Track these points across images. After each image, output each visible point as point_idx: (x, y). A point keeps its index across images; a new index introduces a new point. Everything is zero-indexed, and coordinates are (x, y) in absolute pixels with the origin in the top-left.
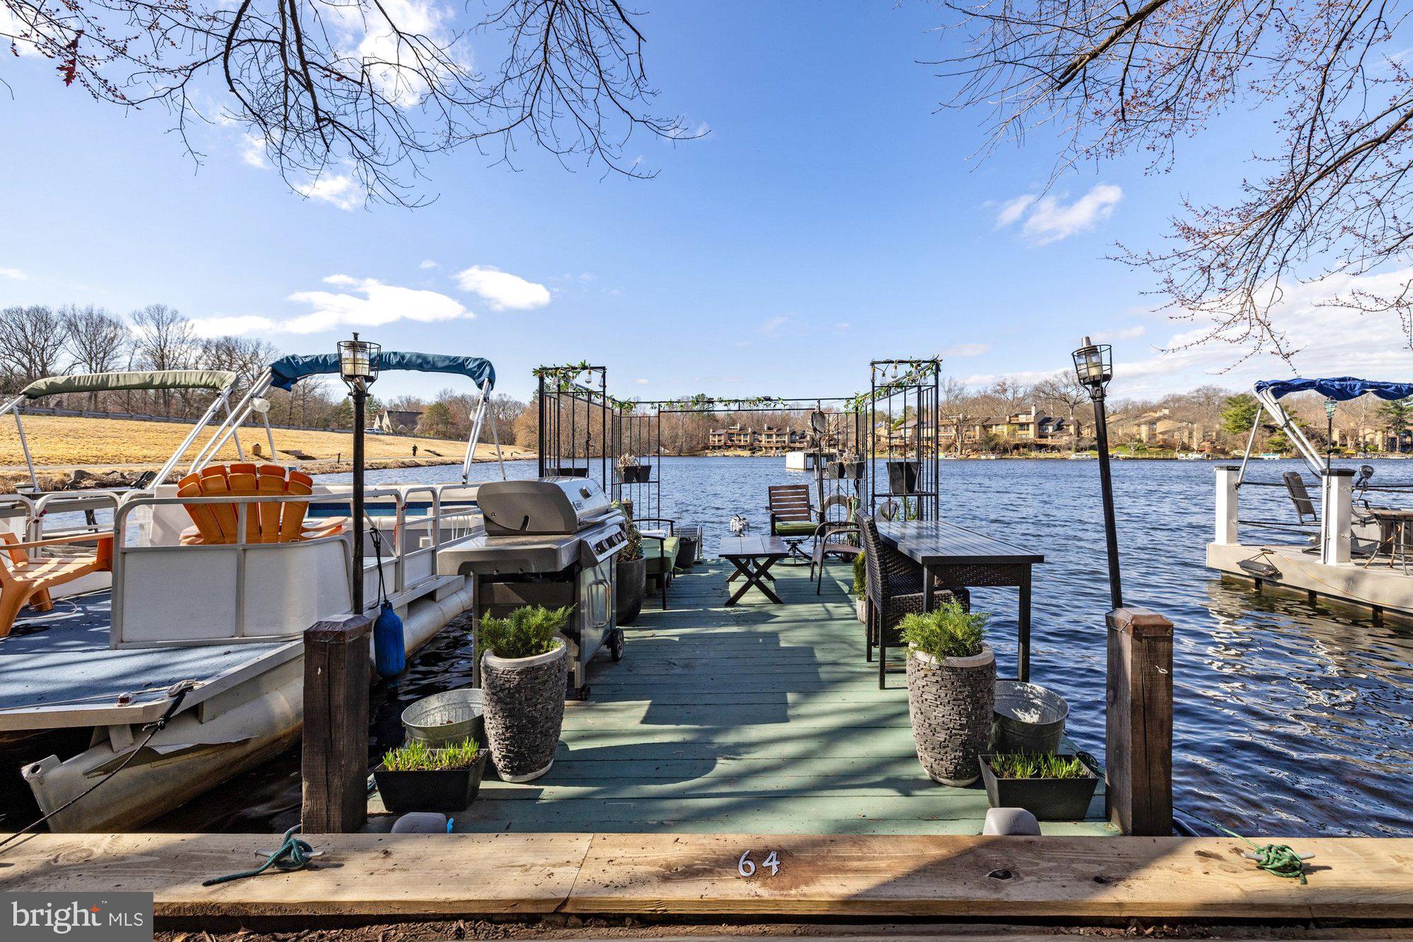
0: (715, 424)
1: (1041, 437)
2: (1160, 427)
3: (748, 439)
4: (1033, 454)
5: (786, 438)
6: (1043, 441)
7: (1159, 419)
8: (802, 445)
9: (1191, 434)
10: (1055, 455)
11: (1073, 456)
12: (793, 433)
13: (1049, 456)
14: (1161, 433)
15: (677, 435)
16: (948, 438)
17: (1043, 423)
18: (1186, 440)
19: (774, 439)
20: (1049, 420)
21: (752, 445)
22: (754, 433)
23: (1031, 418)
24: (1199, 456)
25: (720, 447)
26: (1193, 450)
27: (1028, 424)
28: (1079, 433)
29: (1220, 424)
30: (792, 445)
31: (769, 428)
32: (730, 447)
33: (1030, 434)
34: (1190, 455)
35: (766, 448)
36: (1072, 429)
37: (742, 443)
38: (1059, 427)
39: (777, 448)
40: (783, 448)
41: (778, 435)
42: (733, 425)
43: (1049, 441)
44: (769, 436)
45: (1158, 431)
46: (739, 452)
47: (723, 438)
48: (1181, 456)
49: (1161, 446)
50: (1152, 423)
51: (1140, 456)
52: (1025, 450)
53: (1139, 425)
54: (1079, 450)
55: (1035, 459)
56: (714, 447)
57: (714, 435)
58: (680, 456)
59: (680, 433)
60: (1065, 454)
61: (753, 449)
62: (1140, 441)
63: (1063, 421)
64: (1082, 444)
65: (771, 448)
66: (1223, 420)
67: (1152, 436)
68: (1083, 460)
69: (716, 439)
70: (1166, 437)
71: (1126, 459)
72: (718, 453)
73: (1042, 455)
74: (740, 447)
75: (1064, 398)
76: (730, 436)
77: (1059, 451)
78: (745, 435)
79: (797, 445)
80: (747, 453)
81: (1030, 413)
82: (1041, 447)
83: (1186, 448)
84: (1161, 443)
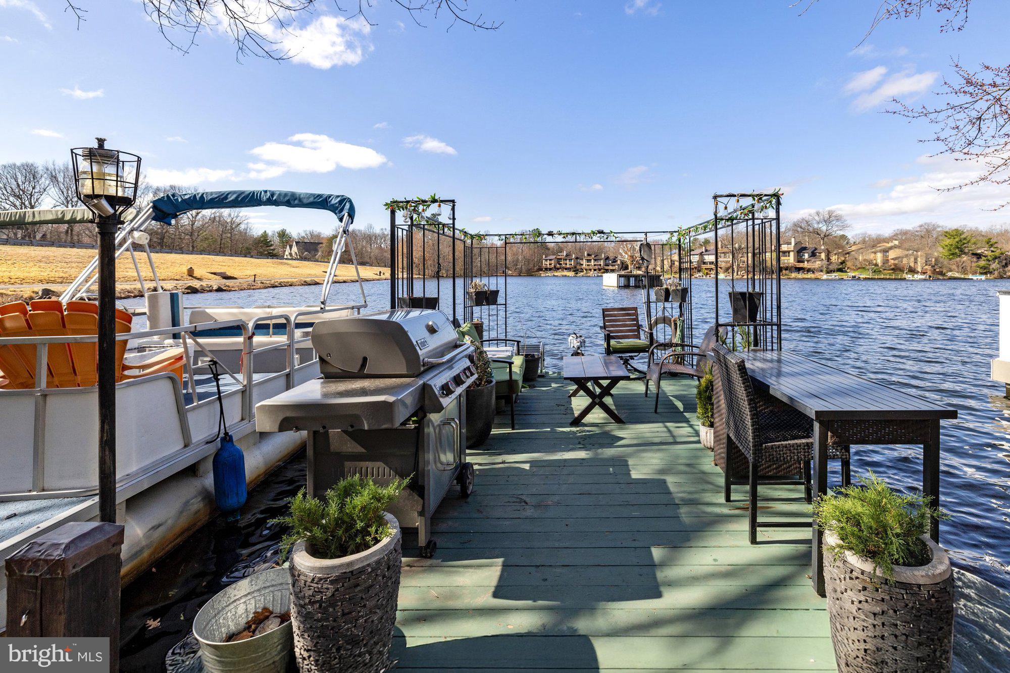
0: (547, 251)
1: (799, 262)
2: (892, 254)
3: (572, 263)
4: (793, 275)
5: (602, 263)
6: (801, 265)
7: (891, 248)
8: (614, 268)
9: (916, 259)
10: (810, 275)
11: (825, 277)
12: (607, 258)
13: (806, 276)
14: (892, 259)
15: (518, 260)
16: (727, 262)
17: (800, 251)
18: (912, 265)
19: (592, 263)
20: (805, 249)
21: (575, 267)
22: (577, 258)
23: (791, 247)
24: (923, 277)
25: (550, 269)
26: (918, 272)
27: (789, 252)
28: (828, 259)
29: (939, 252)
30: (606, 267)
31: (589, 255)
32: (558, 269)
33: (791, 260)
34: (916, 276)
35: (586, 270)
36: (823, 256)
37: (568, 266)
38: (813, 254)
39: (595, 270)
40: (600, 270)
41: (595, 260)
42: (561, 252)
43: (806, 265)
44: (589, 261)
45: (889, 258)
46: (566, 273)
47: (553, 262)
48: (909, 276)
49: (893, 269)
50: (885, 251)
51: (876, 277)
52: (787, 272)
53: (875, 253)
54: (829, 272)
55: (795, 279)
56: (546, 269)
57: (546, 260)
58: (520, 275)
59: (520, 258)
60: (818, 275)
61: (576, 271)
62: (876, 265)
63: (816, 249)
64: (831, 267)
65: (590, 270)
66: (941, 249)
67: (886, 261)
68: (831, 280)
69: (548, 263)
70: (896, 262)
71: (866, 279)
72: (549, 274)
73: (800, 275)
74: (566, 269)
75: (817, 232)
76: (558, 261)
77: (813, 272)
78: (570, 260)
79: (610, 267)
80: (571, 274)
81: (789, 243)
82: (799, 270)
83: (912, 271)
84: (893, 267)
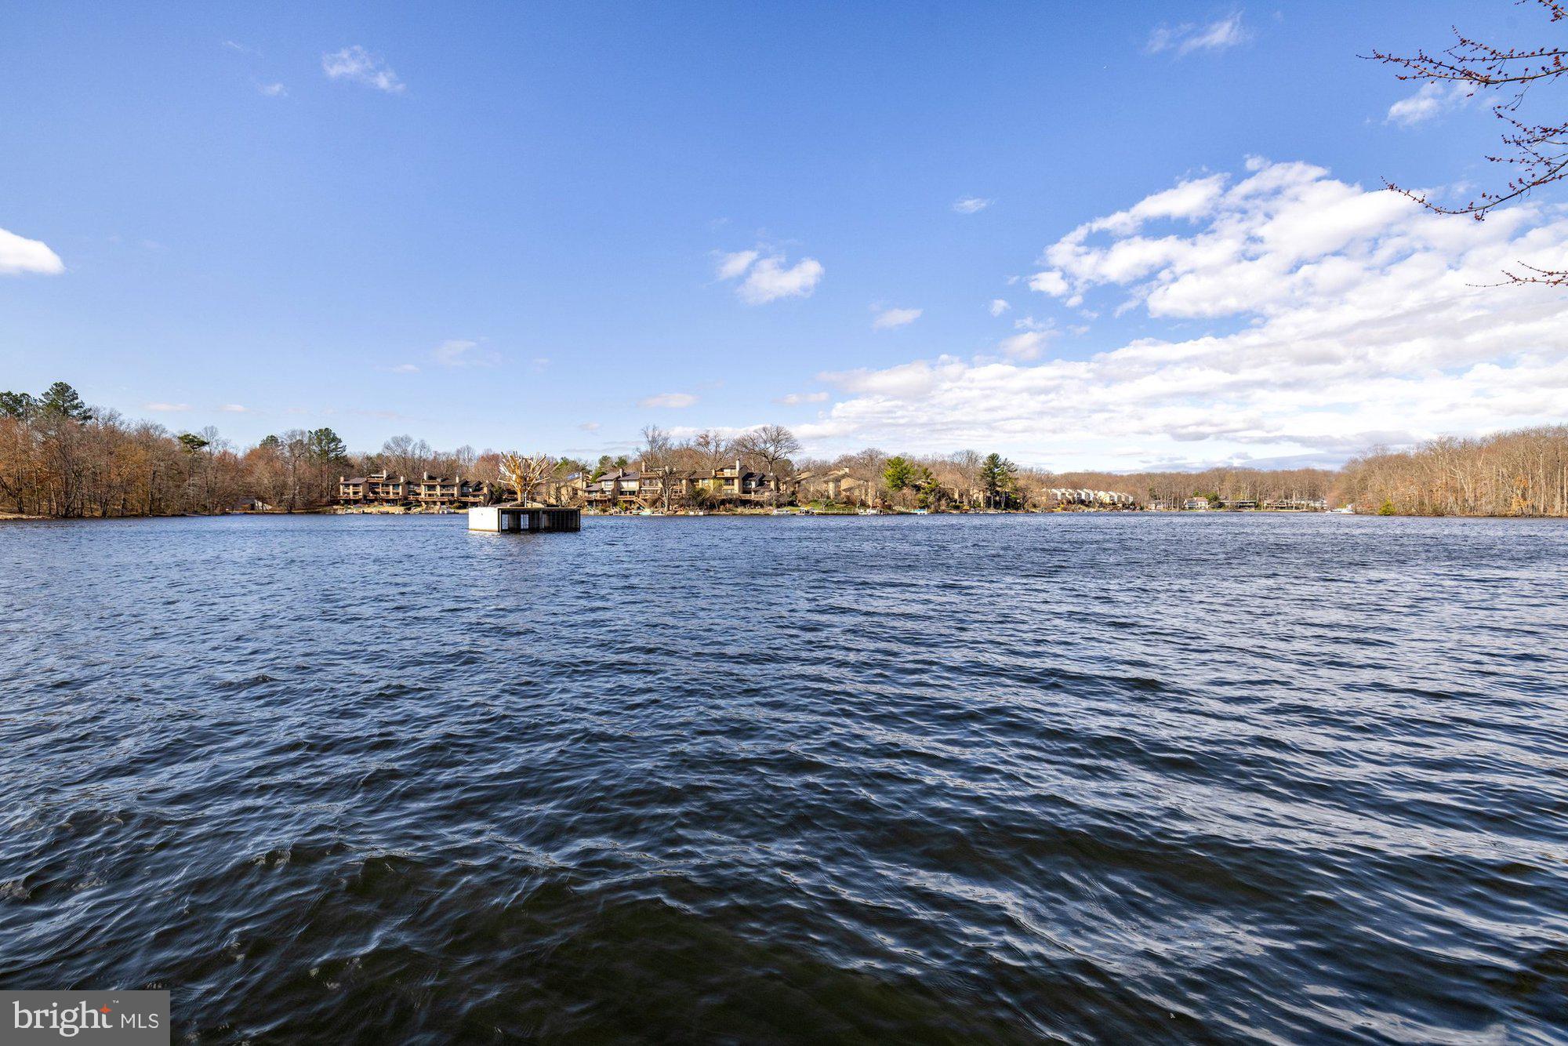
0: (348, 470)
1: (745, 492)
2: (845, 484)
3: (400, 490)
4: (739, 510)
5: (455, 491)
6: (747, 497)
7: (843, 476)
8: (477, 500)
9: (866, 491)
10: (758, 510)
11: (775, 512)
12: (465, 484)
13: (754, 511)
14: (844, 490)
15: (285, 485)
16: (653, 492)
17: (746, 478)
18: (863, 497)
19: (438, 491)
20: (751, 475)
21: (406, 498)
22: (409, 483)
23: (736, 473)
24: (874, 512)
25: (356, 502)
26: (869, 507)
27: (733, 479)
28: (778, 489)
29: (885, 482)
30: (464, 499)
31: (430, 478)
32: (372, 501)
33: (735, 489)
34: (868, 510)
35: (427, 503)
36: (772, 485)
37: (391, 496)
38: (761, 483)
39: (443, 503)
40: (451, 503)
41: (443, 487)
42: (377, 472)
43: (753, 496)
44: (432, 487)
45: (842, 488)
46: (386, 508)
47: (361, 489)
48: (861, 511)
49: (845, 503)
50: (837, 480)
51: (830, 512)
52: (731, 505)
53: (826, 482)
54: (779, 506)
55: (741, 515)
56: (348, 502)
57: (347, 486)
58: (290, 513)
59: (290, 480)
60: (767, 509)
61: (407, 504)
62: (828, 498)
63: (764, 476)
64: (782, 500)
65: (435, 503)
66: (884, 479)
67: (838, 494)
68: (783, 516)
69: (351, 490)
70: (848, 494)
71: (819, 514)
72: (354, 509)
73: (747, 511)
74: (388, 501)
75: (764, 454)
76: (372, 487)
77: (762, 506)
78: (396, 486)
79: (471, 499)
80: (398, 510)
81: (733, 468)
82: (745, 503)
83: (864, 505)
84: (845, 500)
